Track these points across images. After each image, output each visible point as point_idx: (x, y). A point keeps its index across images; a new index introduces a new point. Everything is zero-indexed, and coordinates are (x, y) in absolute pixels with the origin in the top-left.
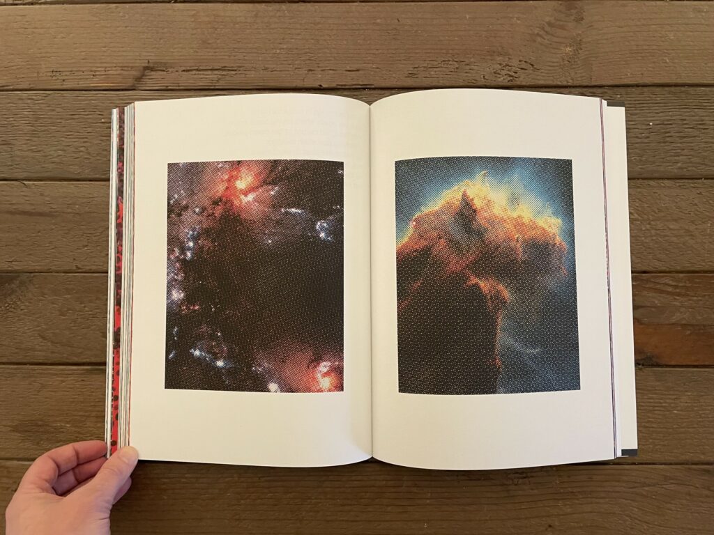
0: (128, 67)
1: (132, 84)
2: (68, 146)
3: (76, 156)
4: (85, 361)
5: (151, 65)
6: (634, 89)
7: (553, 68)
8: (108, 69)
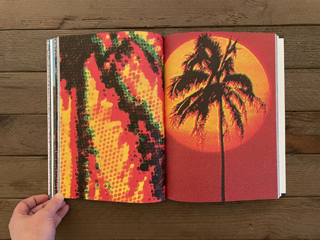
0: (56, 18)
1: (58, 27)
2: (30, 56)
3: (34, 60)
5: (67, 17)
6: (291, 27)
7: (254, 17)
8: (47, 19)
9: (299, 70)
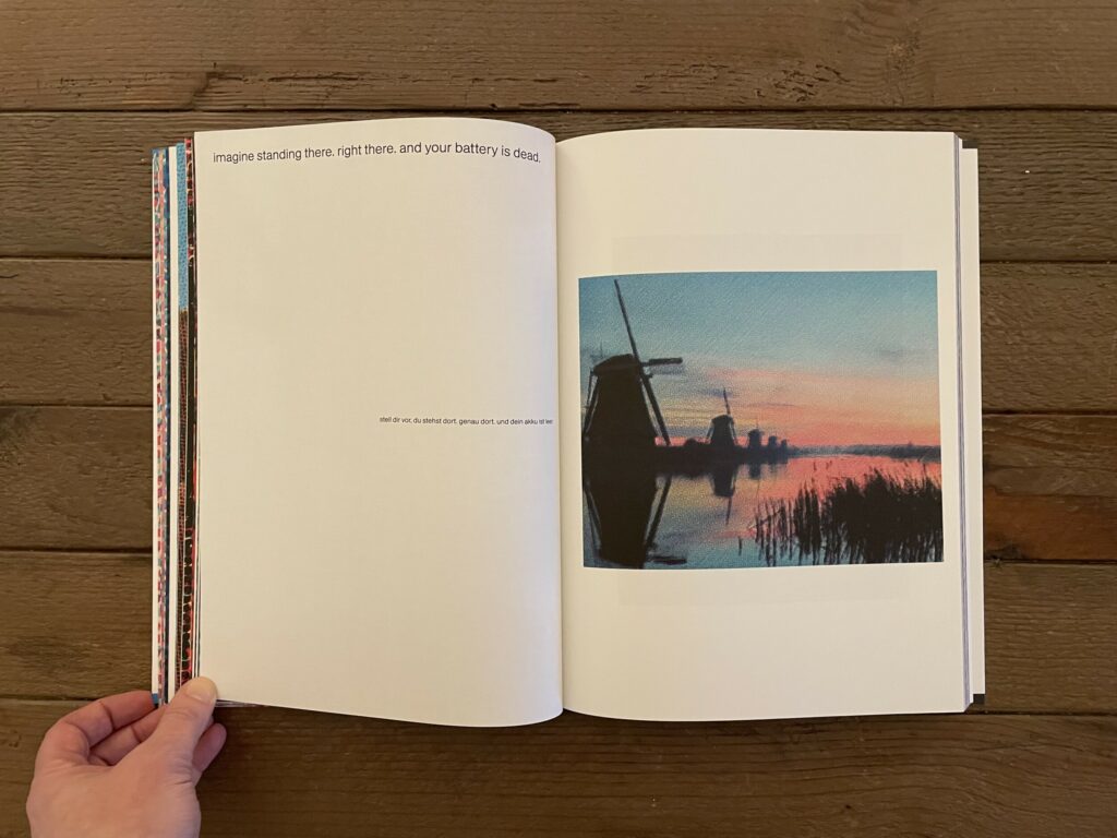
0: (181, 73)
1: (188, 101)
2: (89, 201)
3: (101, 218)
4: (120, 544)
5: (219, 70)
6: (1001, 115)
7: (871, 79)
8: (149, 76)
9: (1026, 268)
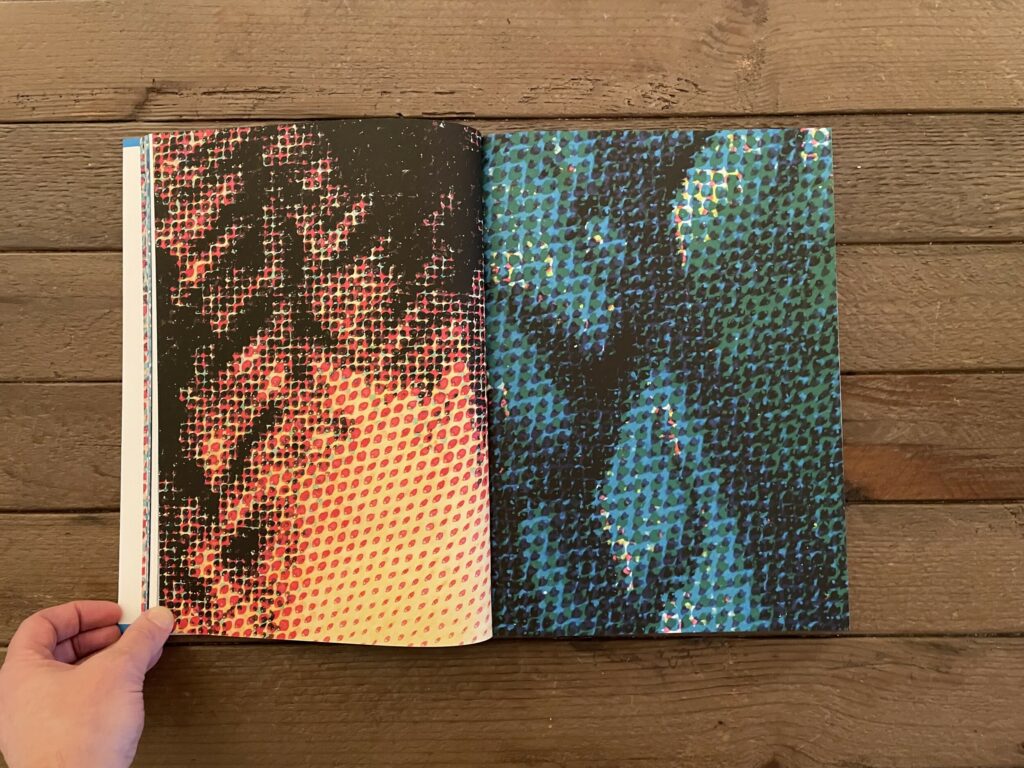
0: (124, 88)
2: (41, 202)
3: (52, 216)
4: (70, 506)
5: (158, 86)
6: (836, 120)
7: (725, 90)
8: (95, 91)
9: (861, 249)
